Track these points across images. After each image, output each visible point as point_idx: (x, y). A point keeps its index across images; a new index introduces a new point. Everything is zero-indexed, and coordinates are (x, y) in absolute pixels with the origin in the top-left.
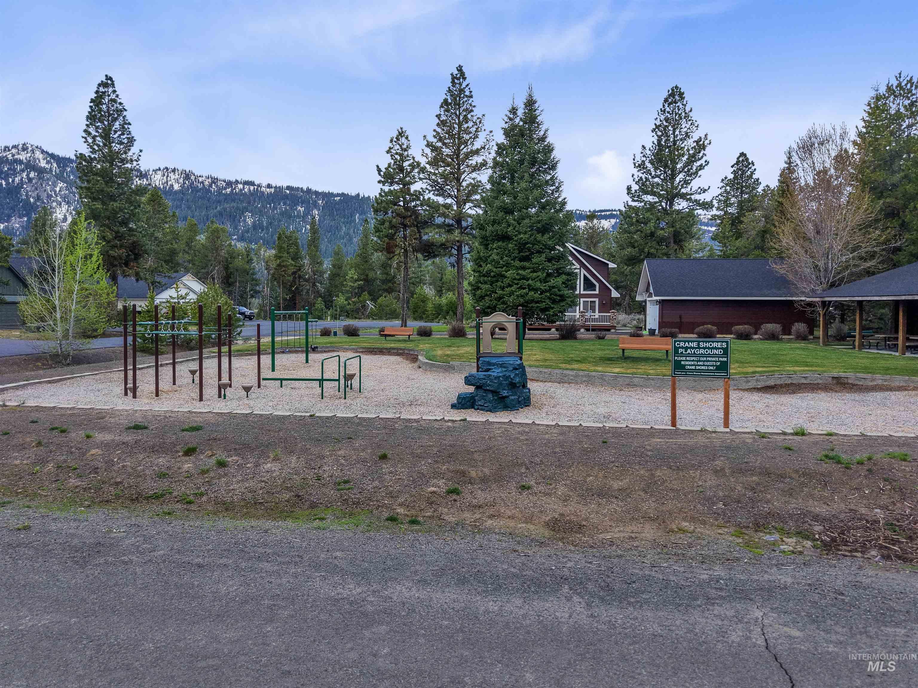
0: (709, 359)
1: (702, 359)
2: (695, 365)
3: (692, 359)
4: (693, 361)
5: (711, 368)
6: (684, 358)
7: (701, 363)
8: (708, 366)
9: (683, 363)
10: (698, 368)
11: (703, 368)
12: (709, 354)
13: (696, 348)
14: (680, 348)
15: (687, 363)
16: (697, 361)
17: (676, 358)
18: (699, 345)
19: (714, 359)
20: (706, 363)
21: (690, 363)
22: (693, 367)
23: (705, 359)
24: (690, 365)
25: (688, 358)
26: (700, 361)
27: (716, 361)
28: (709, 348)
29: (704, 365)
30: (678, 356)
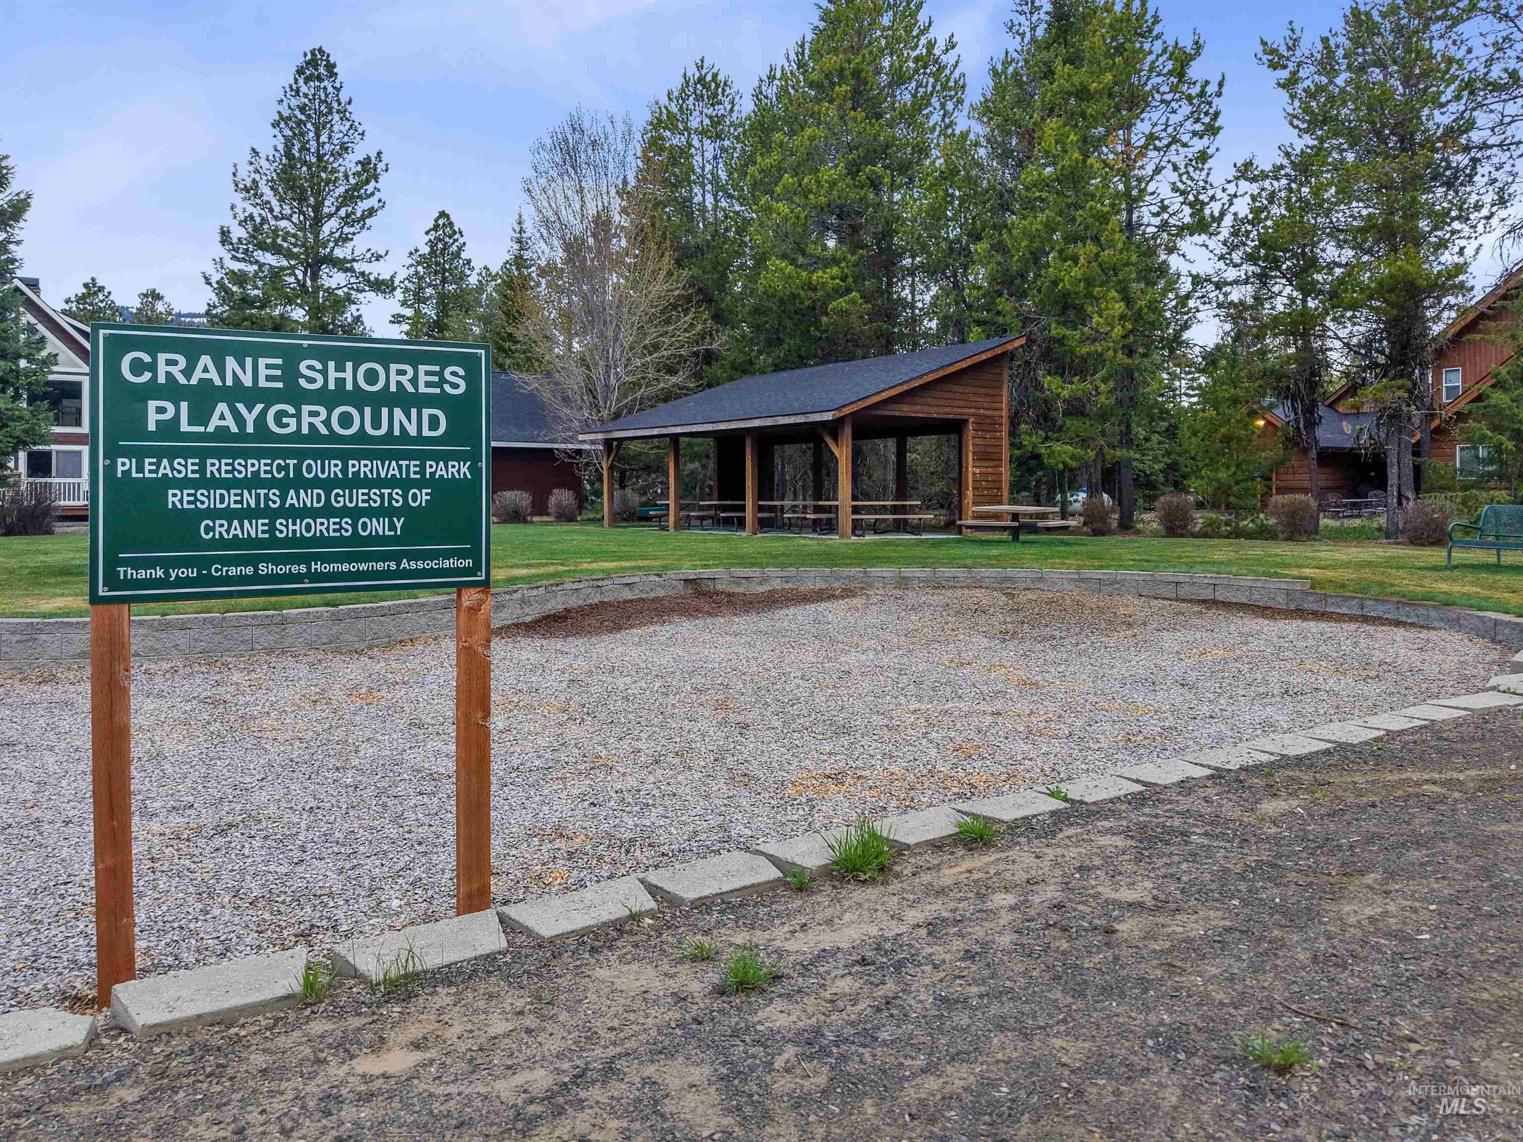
0: (364, 467)
1: (313, 469)
2: (272, 515)
3: (247, 468)
4: (254, 482)
5: (378, 526)
6: (188, 468)
7: (308, 499)
8: (355, 514)
9: (173, 498)
10: (285, 528)
11: (322, 527)
12: (361, 437)
13: (269, 397)
14: (152, 390)
15: (206, 499)
16: (284, 486)
17: (123, 465)
18: (290, 374)
19: (392, 470)
20: (341, 499)
21: (232, 499)
22: (256, 529)
23: (335, 467)
24: (229, 515)
25: (216, 467)
26: (300, 483)
27: (405, 484)
28: (359, 398)
29: (328, 511)
30: (139, 454)
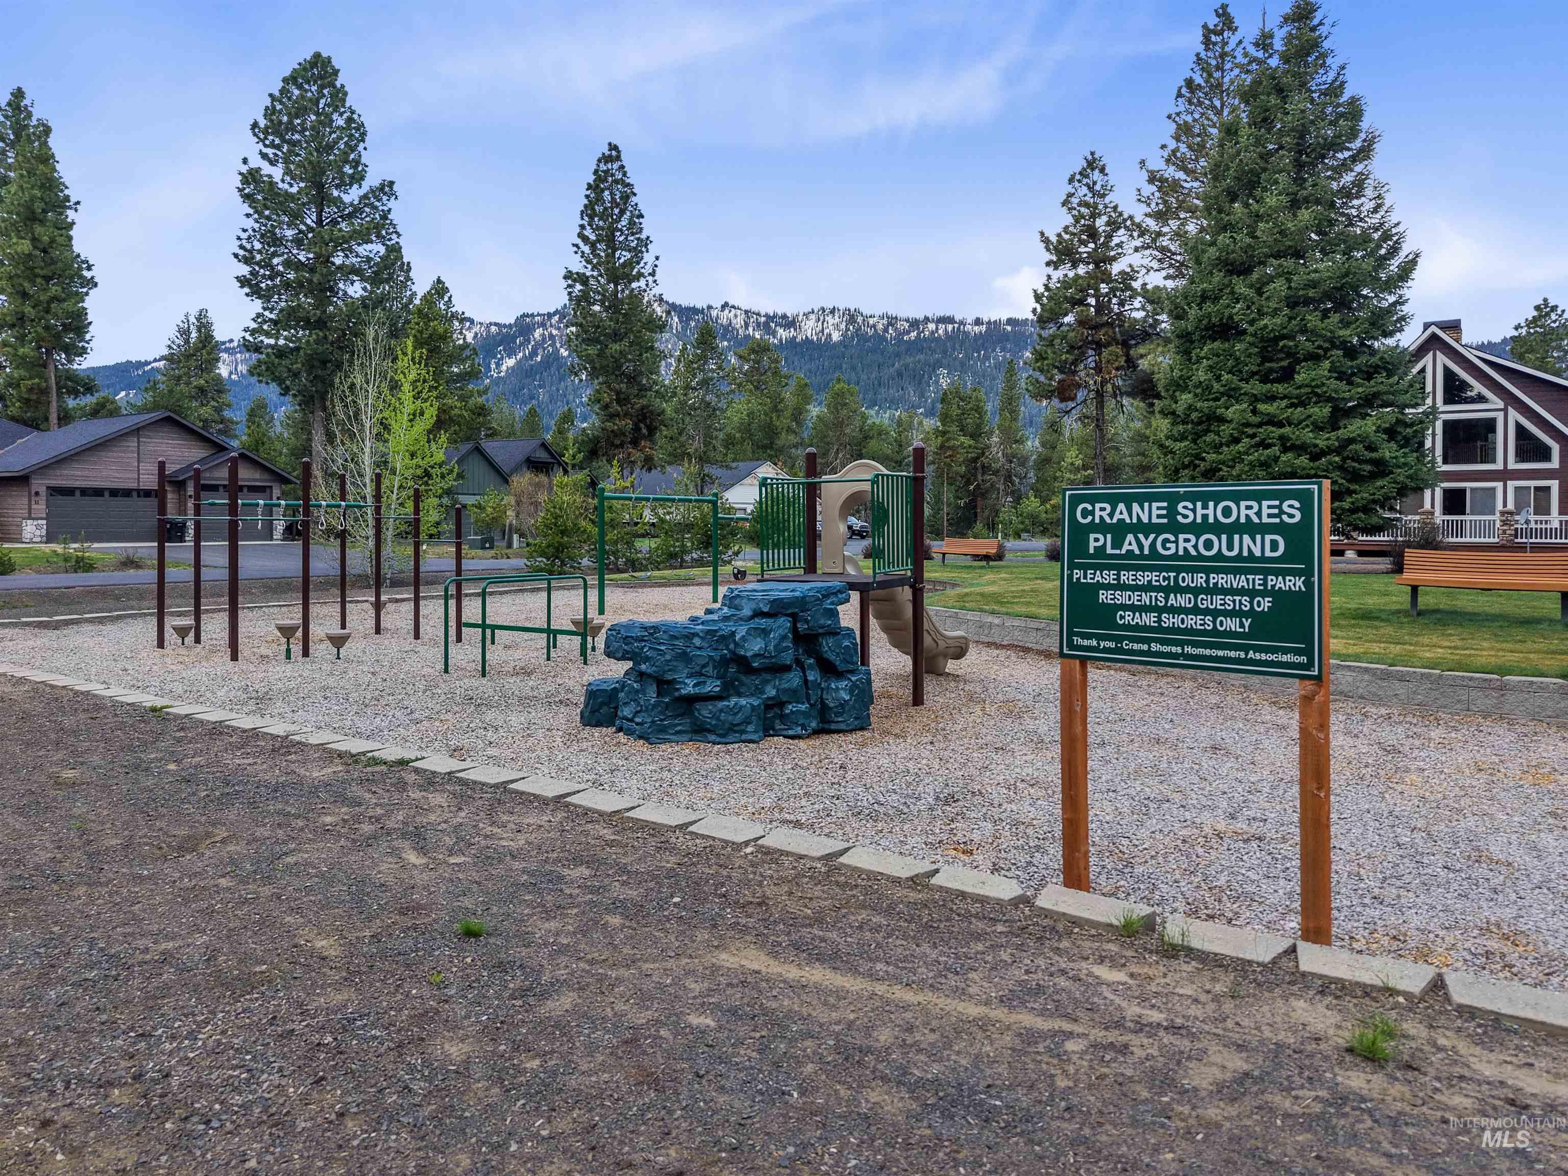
0: (1222, 580)
1: (1186, 579)
2: (1160, 610)
3: (1144, 578)
4: (1148, 588)
5: (1231, 624)
6: (1109, 577)
7: (1182, 600)
8: (1215, 613)
9: (1104, 596)
10: (1169, 621)
11: (1191, 621)
12: (1219, 556)
13: (1158, 529)
14: (1093, 527)
15: (1122, 598)
16: (1167, 591)
17: (1077, 574)
18: (1172, 512)
19: (1241, 582)
20: (1205, 602)
21: (1134, 598)
22: (1149, 619)
23: (1200, 579)
24: (1133, 608)
25: (1126, 577)
26: (1178, 590)
27: (1252, 593)
28: (1217, 528)
29: (1196, 611)
30: (1085, 567)
